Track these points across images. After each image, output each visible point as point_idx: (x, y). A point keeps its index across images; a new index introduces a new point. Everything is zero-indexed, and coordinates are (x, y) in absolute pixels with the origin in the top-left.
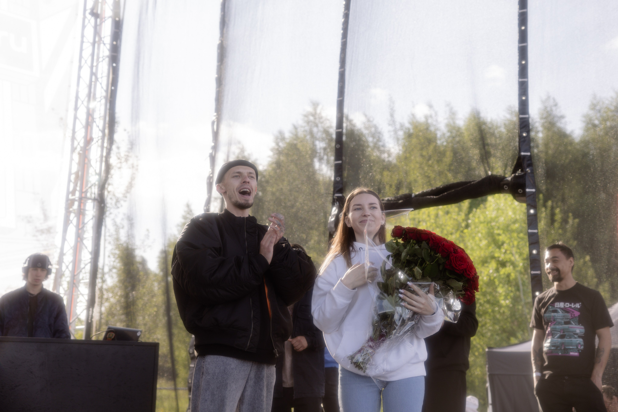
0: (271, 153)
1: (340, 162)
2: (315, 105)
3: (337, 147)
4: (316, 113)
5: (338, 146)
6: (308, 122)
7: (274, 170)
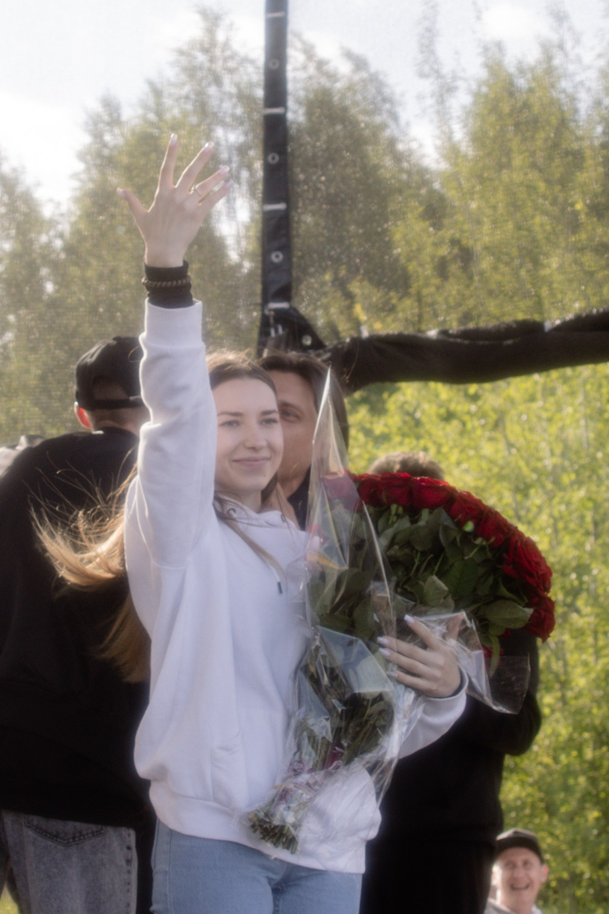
0: (80, 166)
1: (281, 206)
2: (212, 20)
3: (270, 158)
4: (213, 43)
5: (273, 158)
6: (191, 71)
7: (89, 216)
